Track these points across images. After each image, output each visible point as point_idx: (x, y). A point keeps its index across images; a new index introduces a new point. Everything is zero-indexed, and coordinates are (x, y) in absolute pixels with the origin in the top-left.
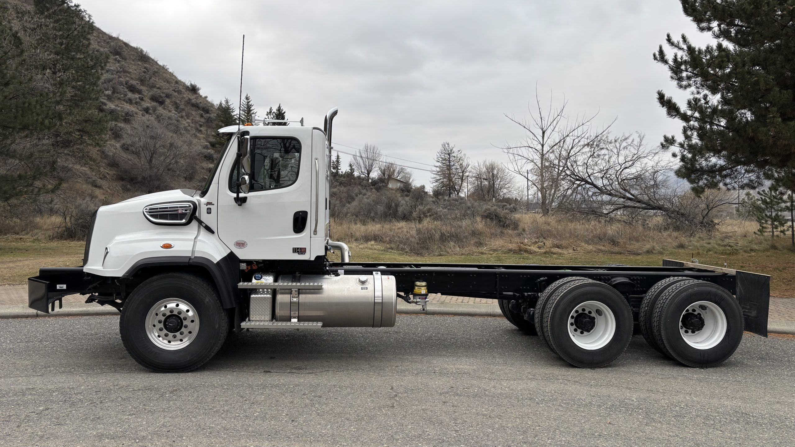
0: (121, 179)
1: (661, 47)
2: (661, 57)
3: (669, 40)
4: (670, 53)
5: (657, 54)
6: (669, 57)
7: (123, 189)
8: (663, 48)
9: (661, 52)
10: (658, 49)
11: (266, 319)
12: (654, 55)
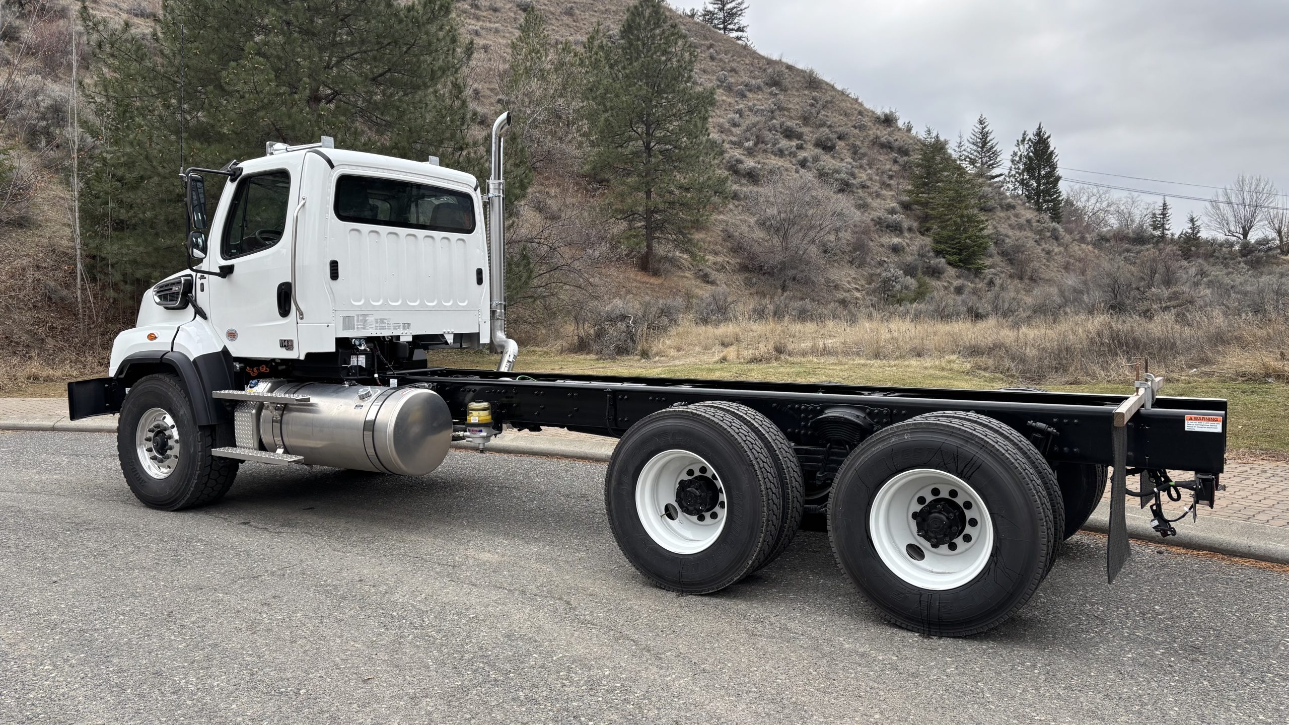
0: (744, 268)
7: (746, 284)
11: (251, 446)
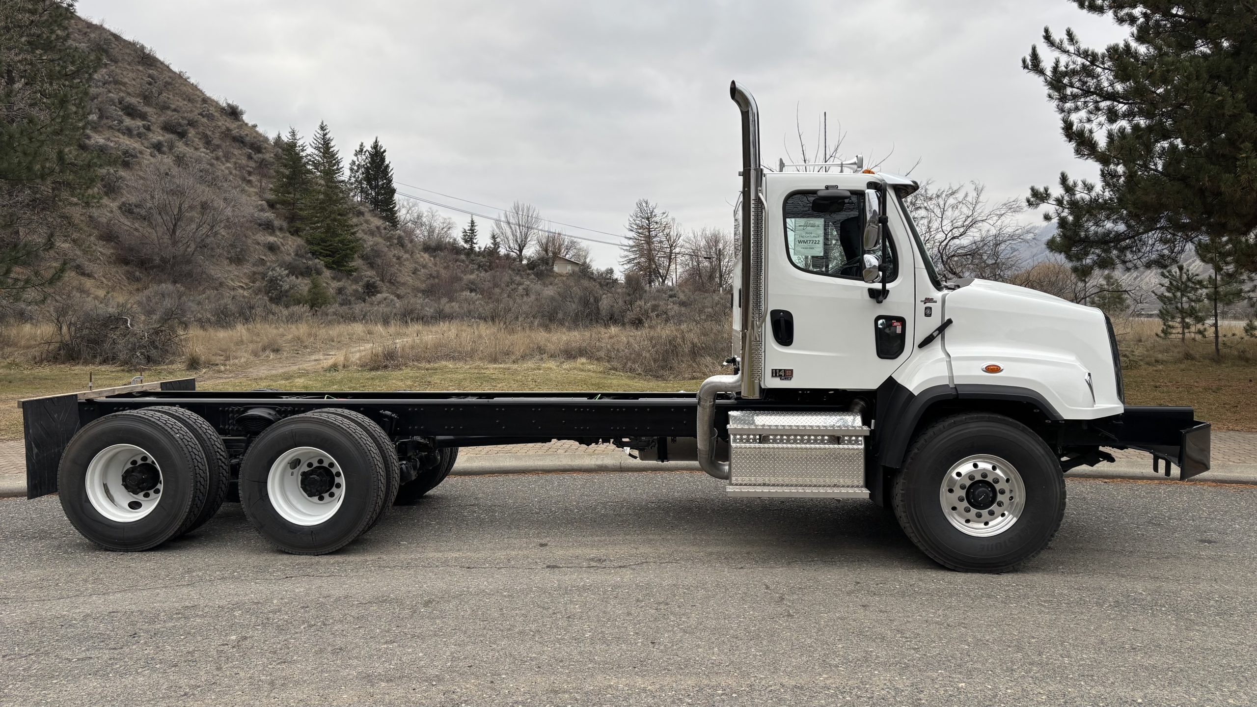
0: (125, 261)
1: (1034, 49)
2: (1034, 64)
3: (1047, 37)
4: (1048, 58)
5: (1028, 59)
6: (1047, 64)
8: (1039, 51)
9: (1035, 56)
10: (1030, 51)
12: (1024, 61)
